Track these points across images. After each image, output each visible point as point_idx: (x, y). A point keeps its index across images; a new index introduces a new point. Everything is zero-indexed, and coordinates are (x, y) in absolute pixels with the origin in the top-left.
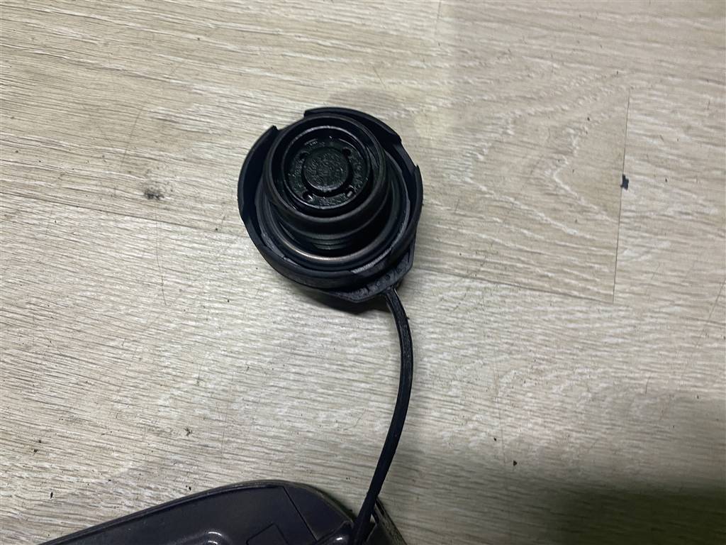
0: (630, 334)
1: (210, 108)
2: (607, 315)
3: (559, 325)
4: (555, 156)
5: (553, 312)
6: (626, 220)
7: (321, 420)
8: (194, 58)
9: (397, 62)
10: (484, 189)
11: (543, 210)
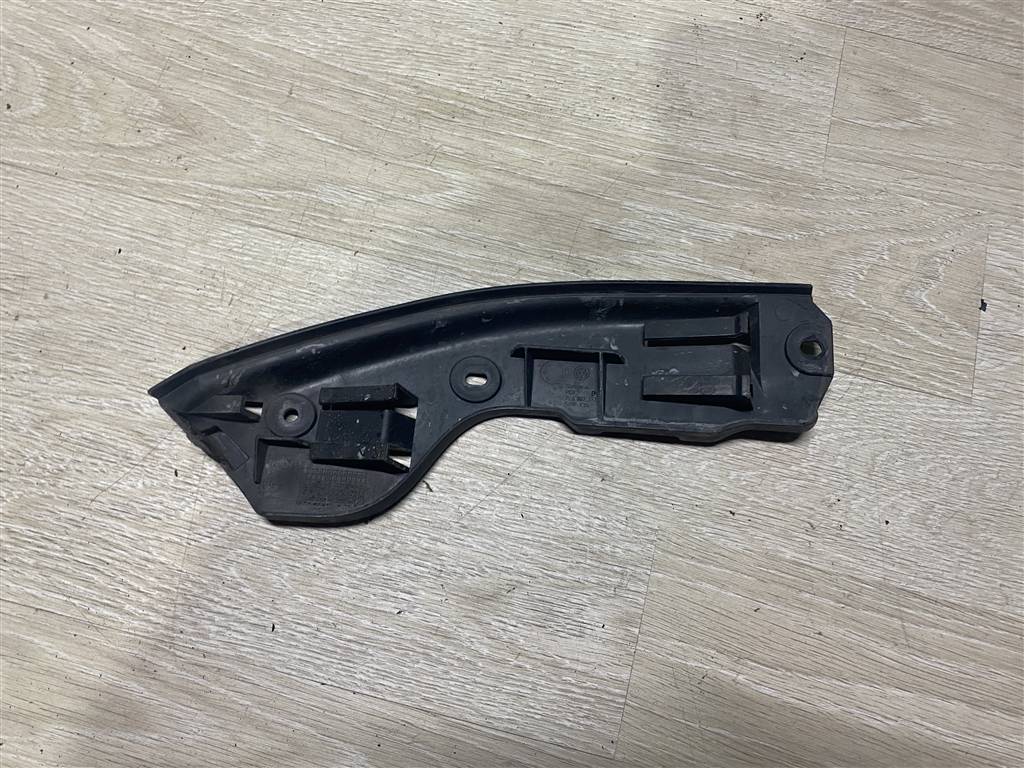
0: (985, 430)
1: (637, 223)
2: (966, 413)
3: (925, 418)
4: (923, 279)
5: (922, 407)
6: (984, 337)
7: (731, 478)
8: (623, 179)
9: (792, 193)
10: (864, 303)
11: (913, 324)
